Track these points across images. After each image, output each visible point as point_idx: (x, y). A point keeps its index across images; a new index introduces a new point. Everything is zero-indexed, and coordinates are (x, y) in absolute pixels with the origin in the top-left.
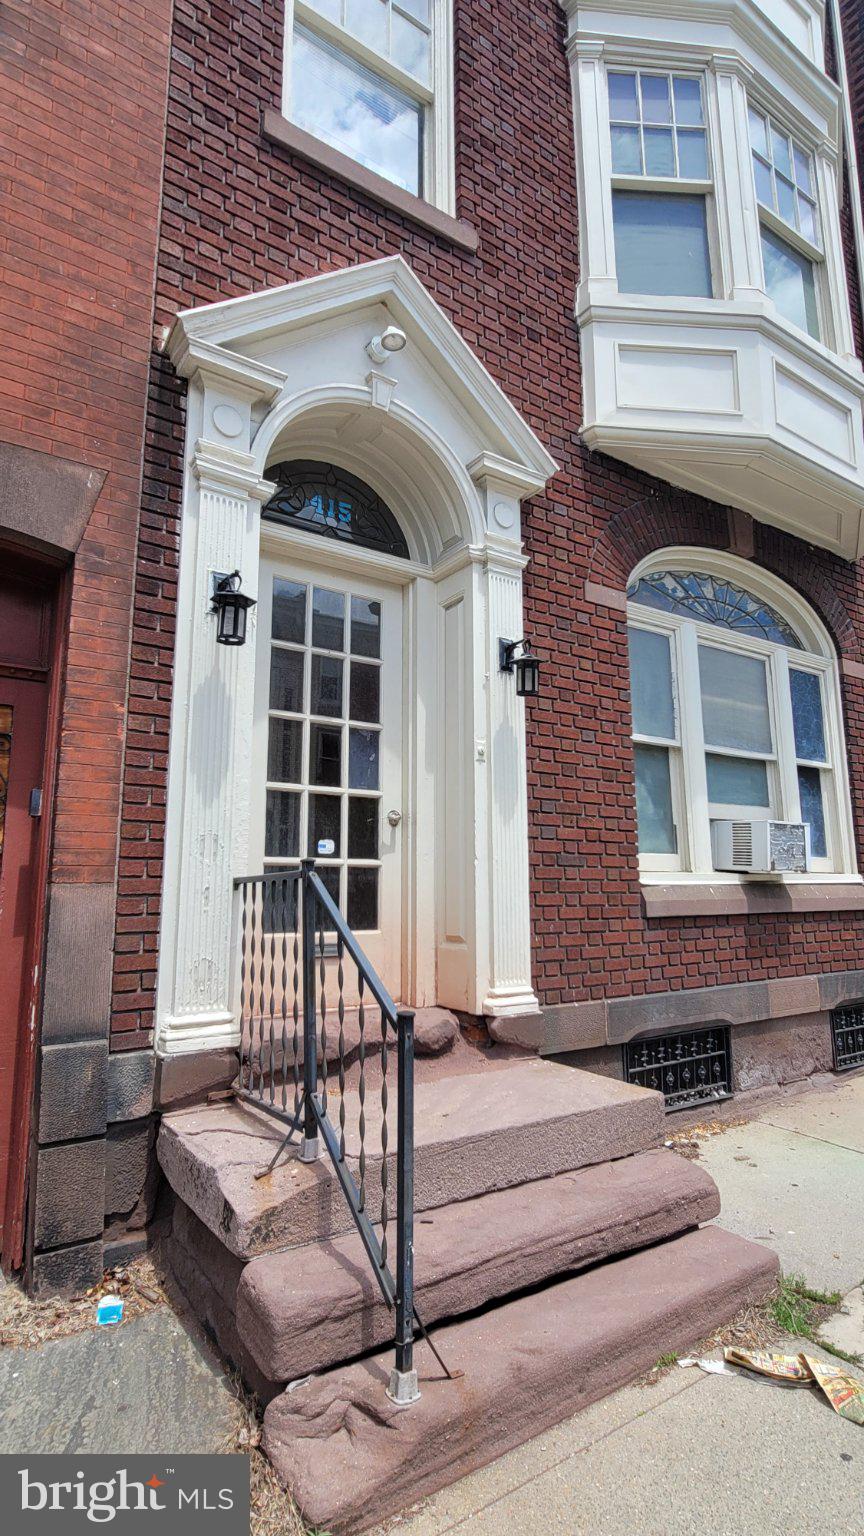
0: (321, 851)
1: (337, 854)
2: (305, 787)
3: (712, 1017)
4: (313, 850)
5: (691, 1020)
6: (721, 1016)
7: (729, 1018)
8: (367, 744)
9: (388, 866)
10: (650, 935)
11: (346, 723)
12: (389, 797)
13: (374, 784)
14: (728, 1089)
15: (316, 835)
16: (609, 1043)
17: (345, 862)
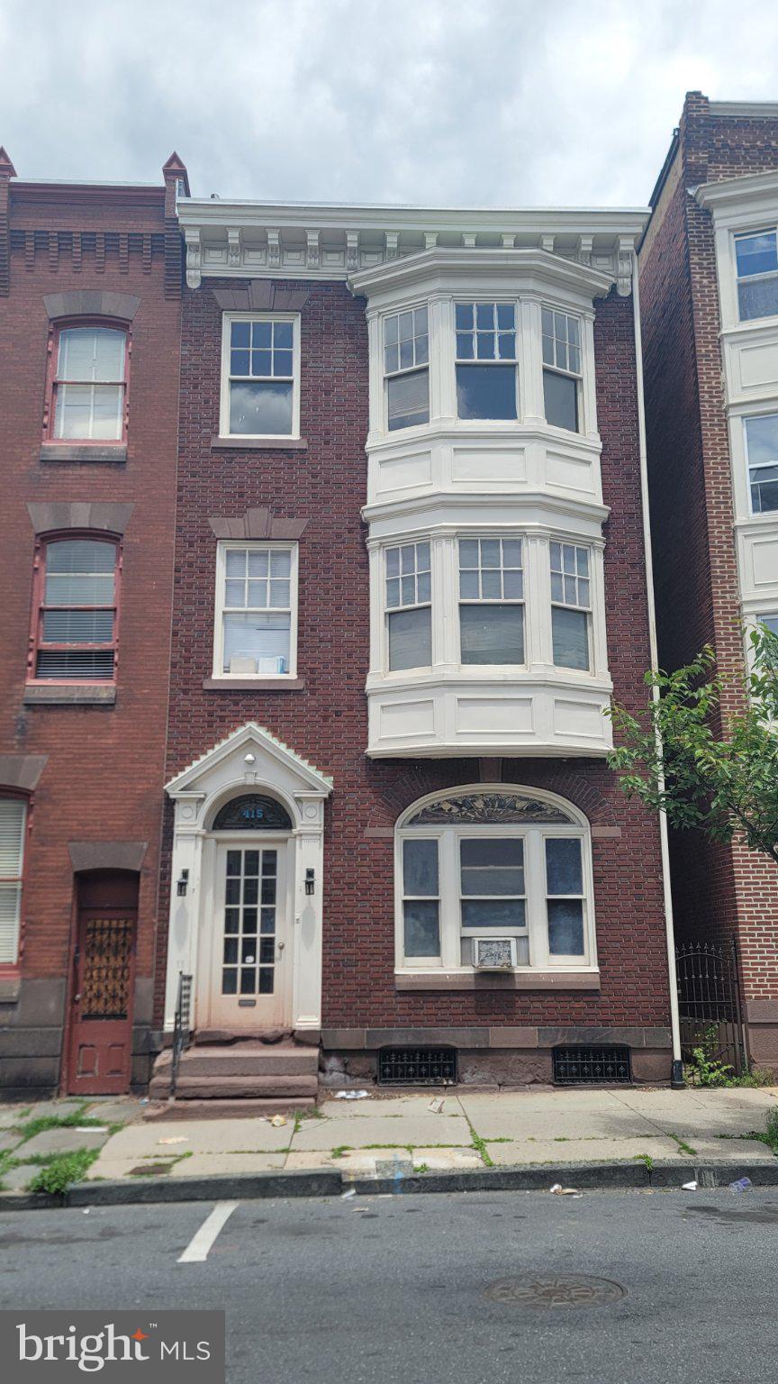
0: (247, 961)
1: (254, 962)
2: (240, 935)
3: (440, 1042)
4: (244, 961)
5: (423, 1042)
6: (447, 1042)
7: (453, 1044)
8: (269, 916)
9: (278, 966)
10: (399, 999)
11: (259, 906)
12: (279, 936)
13: (273, 931)
14: (454, 1081)
15: (244, 956)
16: (366, 1047)
17: (258, 965)
